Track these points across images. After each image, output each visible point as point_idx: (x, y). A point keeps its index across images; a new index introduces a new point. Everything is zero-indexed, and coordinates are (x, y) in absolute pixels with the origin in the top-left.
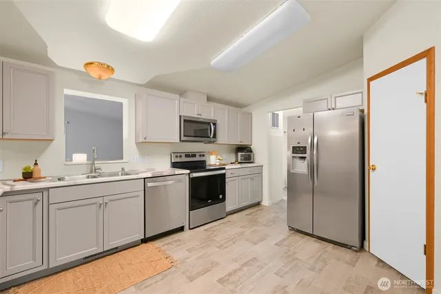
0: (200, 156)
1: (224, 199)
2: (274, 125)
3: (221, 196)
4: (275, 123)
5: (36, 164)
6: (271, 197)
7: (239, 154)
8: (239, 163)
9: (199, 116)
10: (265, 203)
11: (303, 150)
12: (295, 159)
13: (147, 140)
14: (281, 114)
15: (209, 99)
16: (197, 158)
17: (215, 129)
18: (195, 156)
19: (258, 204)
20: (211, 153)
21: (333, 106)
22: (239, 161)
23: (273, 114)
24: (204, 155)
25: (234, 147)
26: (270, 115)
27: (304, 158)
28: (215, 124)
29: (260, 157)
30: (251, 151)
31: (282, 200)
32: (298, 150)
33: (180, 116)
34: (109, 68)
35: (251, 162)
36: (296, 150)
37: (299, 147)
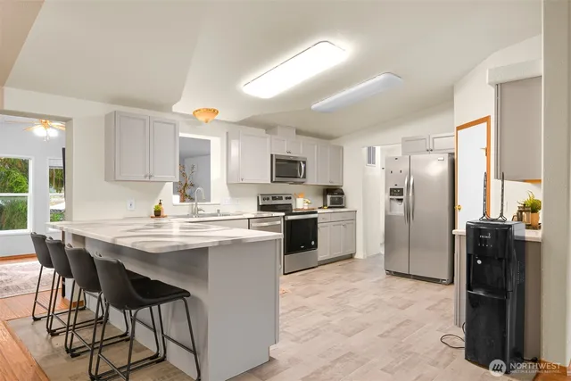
0: (286, 198)
1: (316, 246)
2: (369, 162)
3: (313, 243)
4: (371, 160)
5: (160, 204)
6: (366, 248)
7: (329, 197)
8: (329, 208)
9: (289, 155)
10: (359, 255)
11: (400, 192)
12: (392, 202)
13: (244, 182)
14: (378, 150)
15: (298, 132)
16: (284, 202)
17: (305, 168)
18: (281, 198)
19: (351, 257)
20: (297, 196)
21: (431, 148)
22: (329, 204)
23: (369, 149)
24: (290, 198)
25: (322, 188)
26: (365, 150)
27: (401, 200)
28: (304, 162)
29: (353, 200)
30: (343, 194)
31: (379, 254)
32: (396, 192)
33: (272, 155)
34: (215, 112)
35: (343, 207)
36: (393, 192)
37: (397, 189)
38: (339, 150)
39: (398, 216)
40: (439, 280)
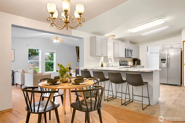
0: (126, 62)
7: (136, 62)
11: (165, 60)
12: (162, 63)
20: (129, 61)
21: (172, 47)
22: (136, 64)
25: (133, 59)
27: (164, 62)
28: (132, 51)
30: (140, 61)
33: (125, 49)
34: (115, 36)
35: (140, 65)
36: (162, 60)
37: (163, 59)
38: (139, 47)
39: (164, 67)
40: (177, 85)
